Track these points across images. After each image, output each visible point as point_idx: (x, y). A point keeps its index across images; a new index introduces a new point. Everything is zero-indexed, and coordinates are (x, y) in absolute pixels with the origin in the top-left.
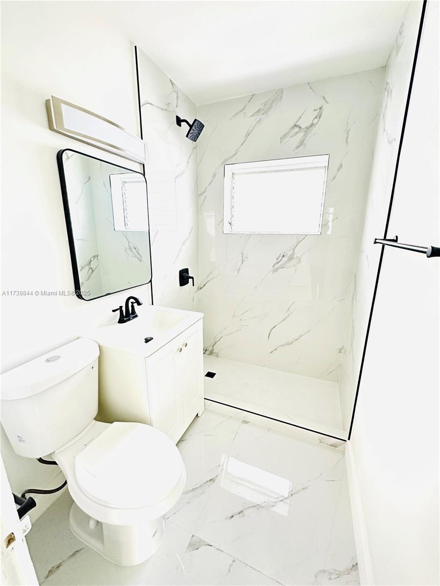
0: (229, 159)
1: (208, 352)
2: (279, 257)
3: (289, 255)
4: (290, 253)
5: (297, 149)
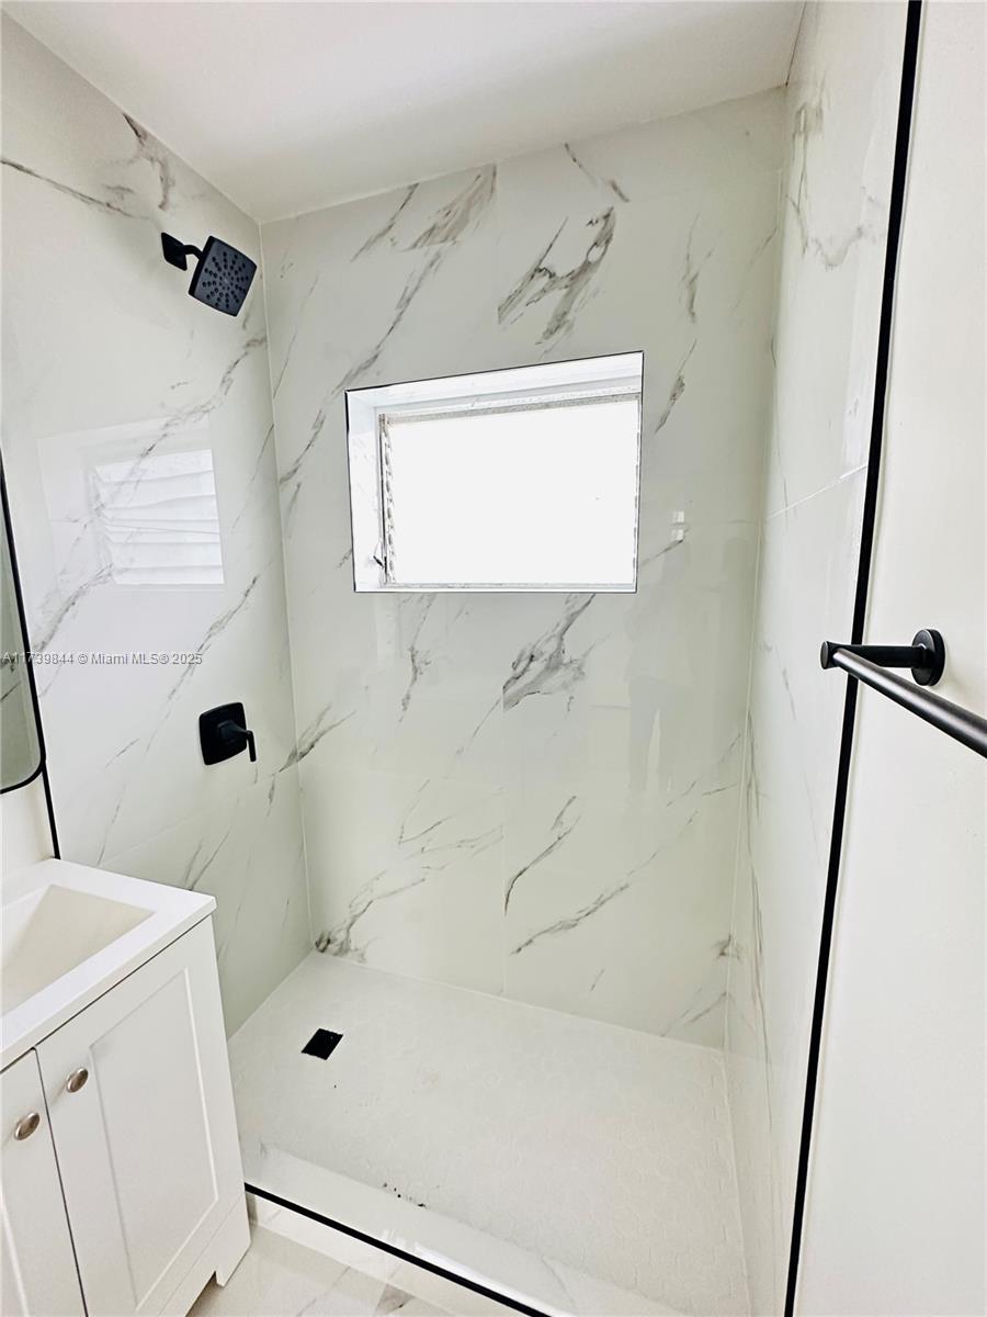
0: (357, 373)
1: (335, 944)
2: (519, 661)
3: (547, 656)
4: (550, 648)
5: (547, 338)
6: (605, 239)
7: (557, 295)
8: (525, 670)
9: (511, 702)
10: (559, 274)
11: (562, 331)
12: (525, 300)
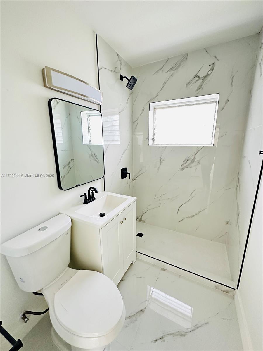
0: (153, 99)
1: (139, 219)
2: (185, 160)
4: (192, 158)
5: (197, 91)
6: (212, 69)
7: (201, 81)
8: (186, 162)
9: (182, 169)
10: (201, 77)
11: (200, 89)
12: (193, 83)
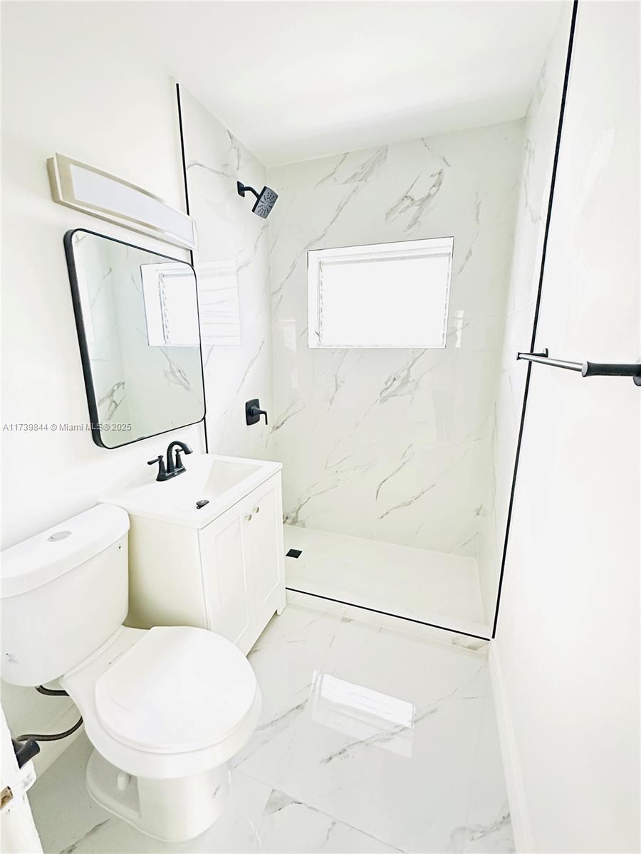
1: (290, 519)
3: (402, 378)
4: (404, 375)
5: (409, 229)
6: (439, 184)
7: (415, 209)
8: (391, 385)
9: (384, 400)
10: (416, 199)
11: (416, 226)
12: (399, 211)
